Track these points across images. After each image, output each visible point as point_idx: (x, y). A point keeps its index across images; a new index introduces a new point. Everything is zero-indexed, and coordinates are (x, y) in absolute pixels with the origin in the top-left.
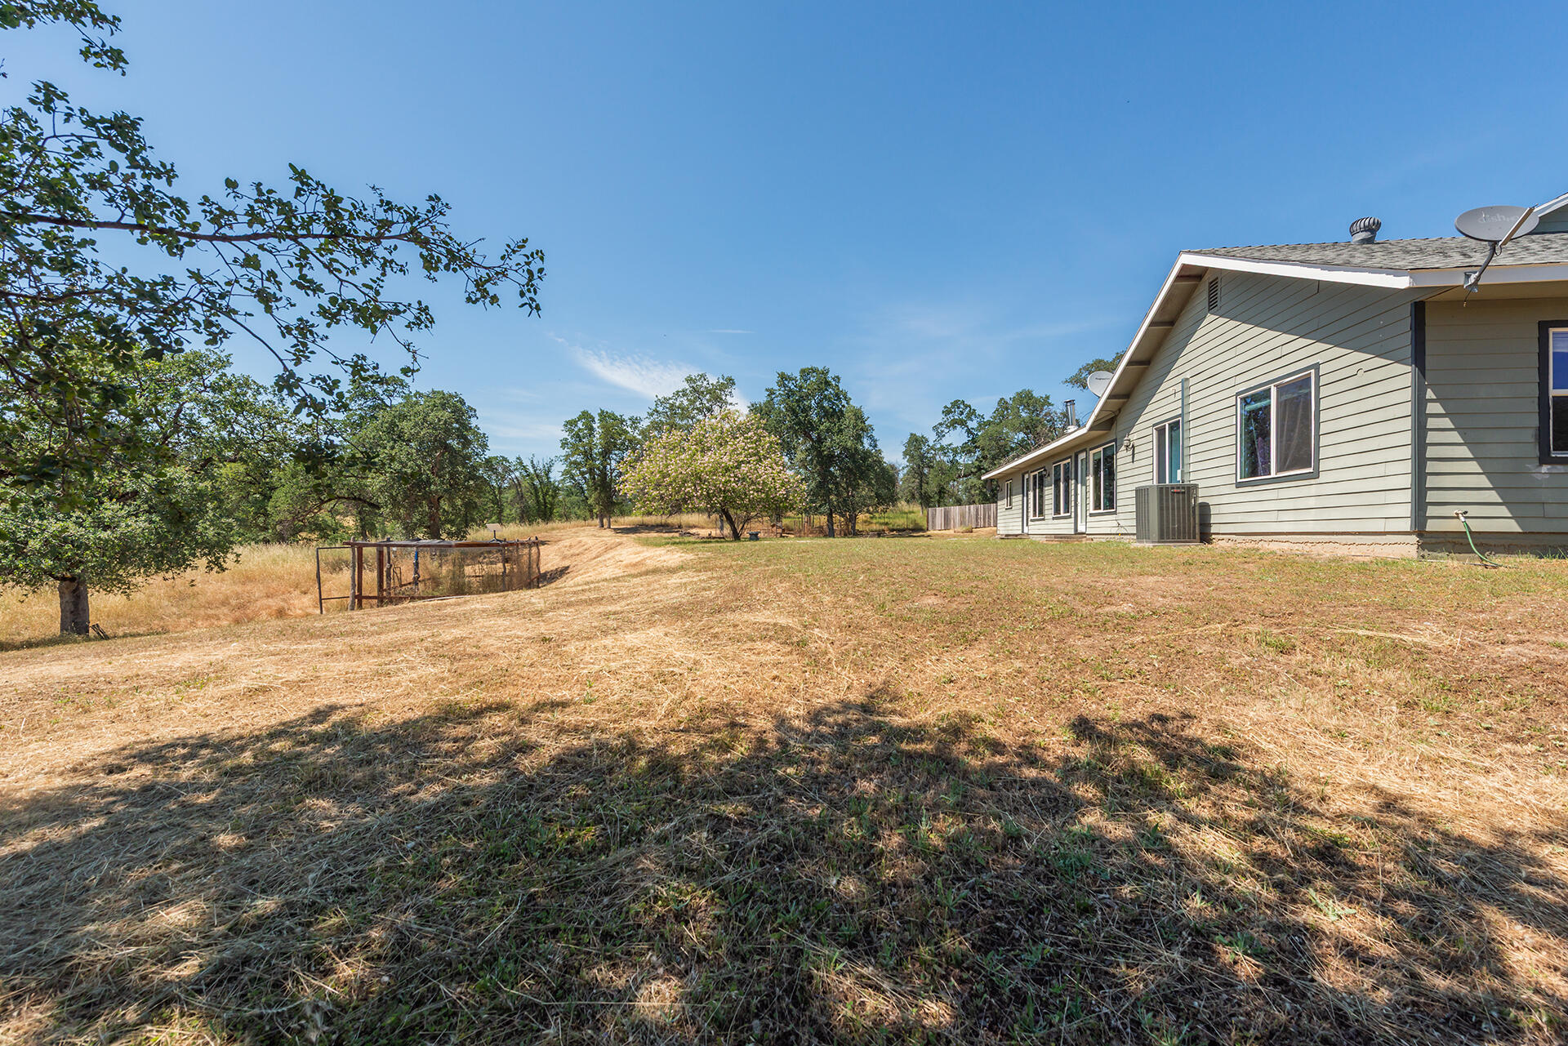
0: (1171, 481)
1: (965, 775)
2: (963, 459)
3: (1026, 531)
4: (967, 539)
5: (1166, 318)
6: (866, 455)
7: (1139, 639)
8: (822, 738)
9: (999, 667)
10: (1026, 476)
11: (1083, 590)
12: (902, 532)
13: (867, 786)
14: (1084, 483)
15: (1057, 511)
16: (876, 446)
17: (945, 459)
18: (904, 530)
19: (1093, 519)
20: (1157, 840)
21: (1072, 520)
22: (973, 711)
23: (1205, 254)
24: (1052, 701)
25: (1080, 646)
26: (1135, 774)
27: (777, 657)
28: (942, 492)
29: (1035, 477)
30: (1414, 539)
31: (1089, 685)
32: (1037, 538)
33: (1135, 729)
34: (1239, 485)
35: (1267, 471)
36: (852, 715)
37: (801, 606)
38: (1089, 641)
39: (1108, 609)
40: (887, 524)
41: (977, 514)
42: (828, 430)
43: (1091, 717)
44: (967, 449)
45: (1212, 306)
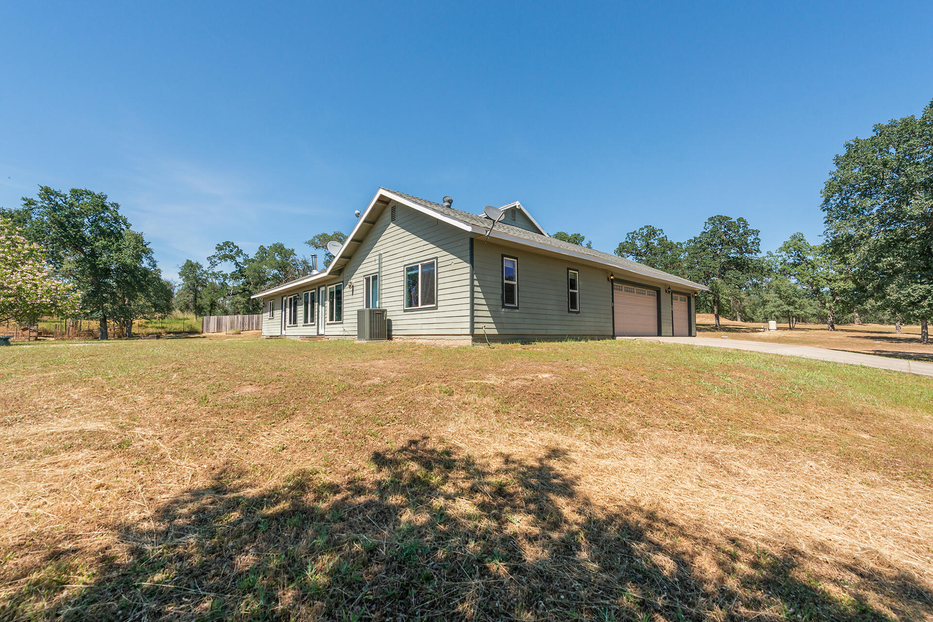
0: (372, 307)
1: (322, 517)
2: (231, 283)
3: (284, 333)
4: (237, 339)
5: (371, 220)
6: (146, 272)
7: (390, 398)
8: (182, 532)
9: (316, 431)
10: (285, 298)
11: (350, 372)
12: (178, 334)
13: (246, 560)
14: (324, 305)
15: (306, 321)
16: (155, 266)
17: (217, 282)
18: (180, 333)
19: (329, 326)
20: (441, 515)
21: (316, 327)
22: (309, 468)
23: (392, 192)
24: (356, 446)
25: (361, 407)
26: (415, 480)
27: (94, 464)
28: (213, 305)
29: (291, 299)
30: (470, 337)
31: (373, 431)
32: (293, 338)
33: (404, 452)
34: (405, 311)
35: (417, 304)
36: (205, 500)
37: (111, 409)
38: (364, 404)
39: (368, 382)
40: (163, 328)
41: (243, 321)
42: (104, 247)
43: (381, 451)
44: (234, 276)
45: (393, 219)
